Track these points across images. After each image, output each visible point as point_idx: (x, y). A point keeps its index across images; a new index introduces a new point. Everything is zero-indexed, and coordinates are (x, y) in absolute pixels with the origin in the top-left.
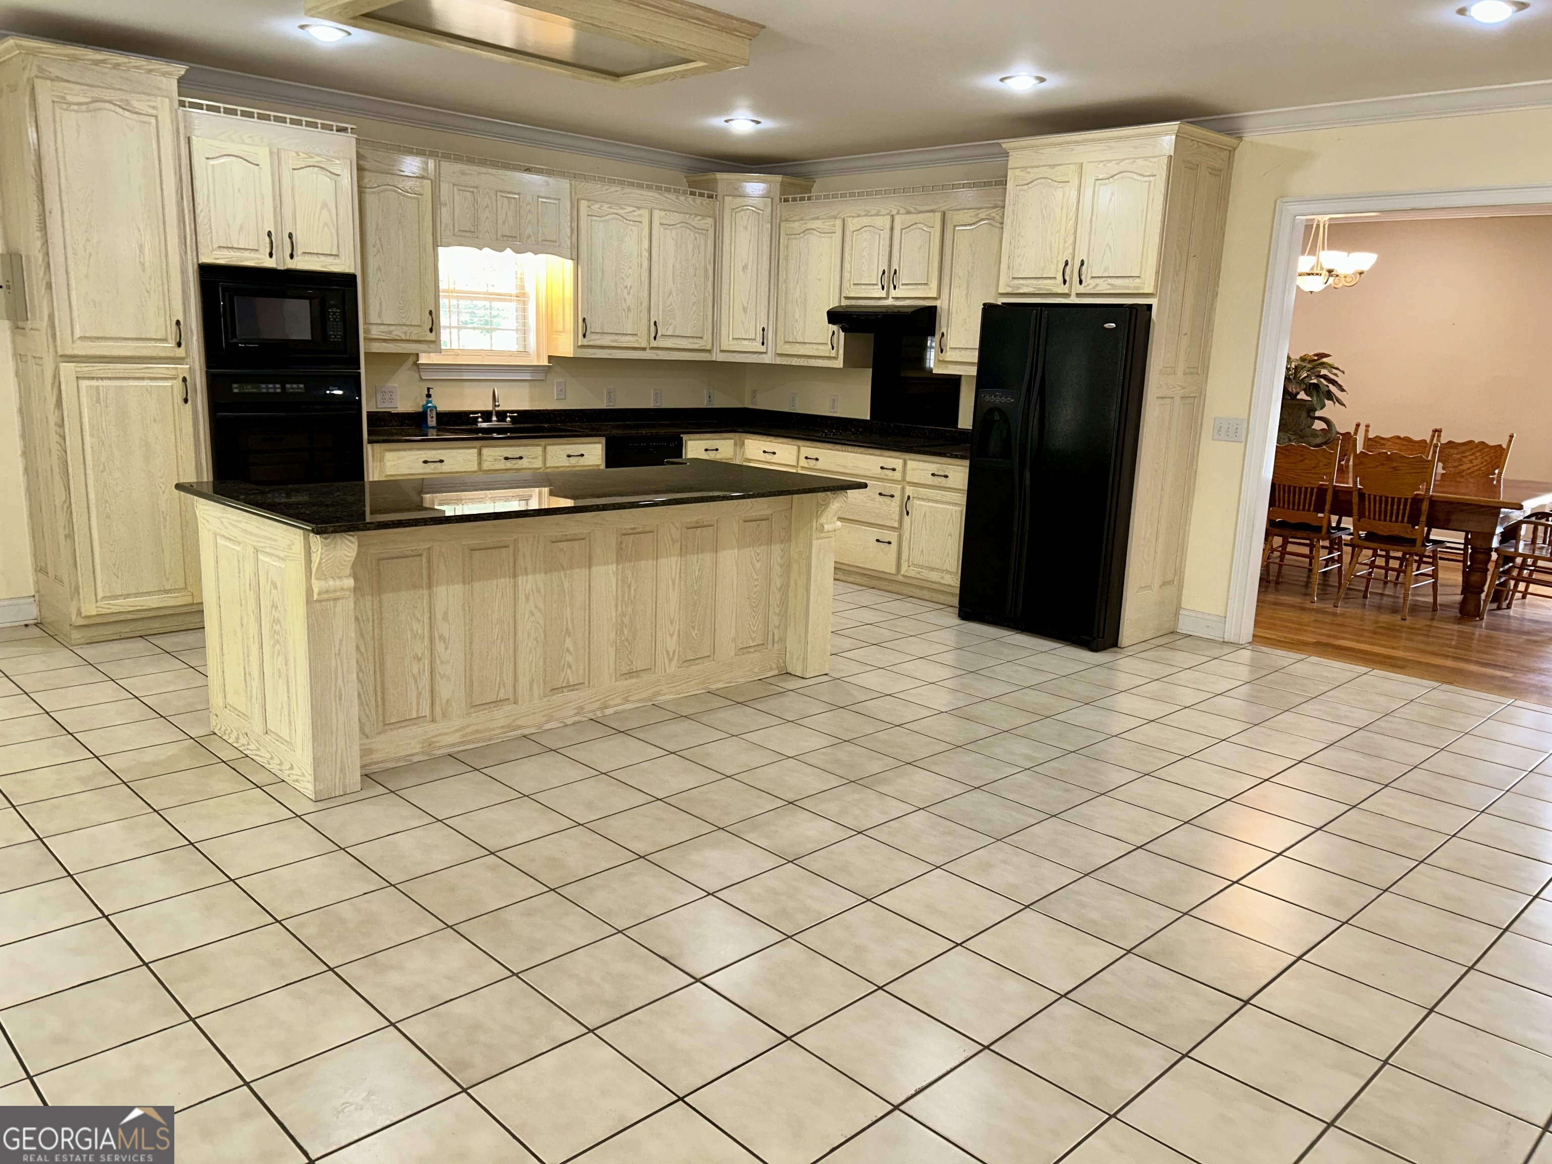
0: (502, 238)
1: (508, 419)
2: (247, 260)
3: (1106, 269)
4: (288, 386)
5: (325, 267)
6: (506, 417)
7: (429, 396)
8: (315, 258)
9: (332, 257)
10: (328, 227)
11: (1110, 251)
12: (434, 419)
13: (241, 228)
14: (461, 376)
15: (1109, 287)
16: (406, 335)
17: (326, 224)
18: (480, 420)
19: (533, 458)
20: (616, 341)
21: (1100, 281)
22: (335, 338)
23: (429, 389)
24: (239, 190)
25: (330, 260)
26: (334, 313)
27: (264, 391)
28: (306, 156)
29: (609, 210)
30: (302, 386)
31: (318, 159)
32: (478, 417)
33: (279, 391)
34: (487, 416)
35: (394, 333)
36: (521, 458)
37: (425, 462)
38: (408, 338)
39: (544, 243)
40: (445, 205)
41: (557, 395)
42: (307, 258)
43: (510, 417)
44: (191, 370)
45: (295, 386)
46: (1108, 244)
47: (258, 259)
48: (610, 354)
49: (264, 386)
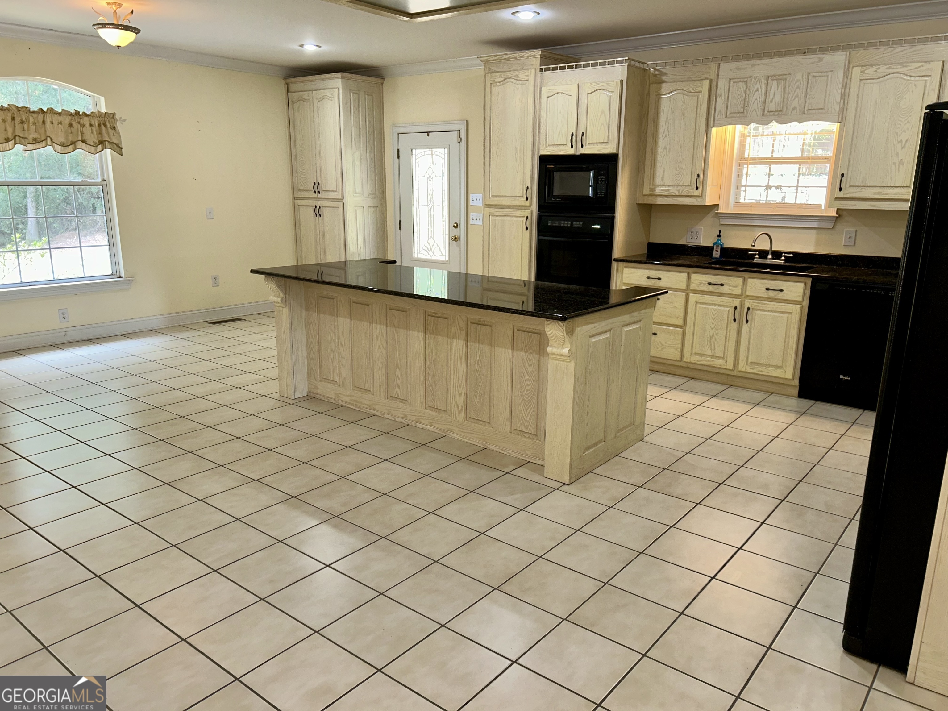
0: (768, 114)
1: (783, 258)
2: (560, 151)
4: (574, 223)
5: (598, 150)
7: (719, 236)
8: (596, 146)
9: (605, 144)
10: (604, 126)
12: (719, 253)
13: (559, 133)
16: (679, 193)
17: (602, 124)
18: (757, 256)
19: (733, 287)
20: (879, 193)
22: (601, 194)
23: (720, 231)
24: (560, 112)
25: (603, 146)
26: (601, 179)
27: (562, 225)
28: (595, 84)
30: (581, 223)
31: (602, 84)
32: (755, 255)
33: (569, 225)
34: (763, 254)
35: (671, 191)
36: (722, 285)
37: (648, 278)
38: (680, 194)
39: (811, 111)
40: (721, 95)
41: (844, 243)
42: (591, 146)
43: (785, 256)
44: (532, 212)
45: (578, 223)
47: (566, 150)
48: (872, 206)
49: (563, 222)
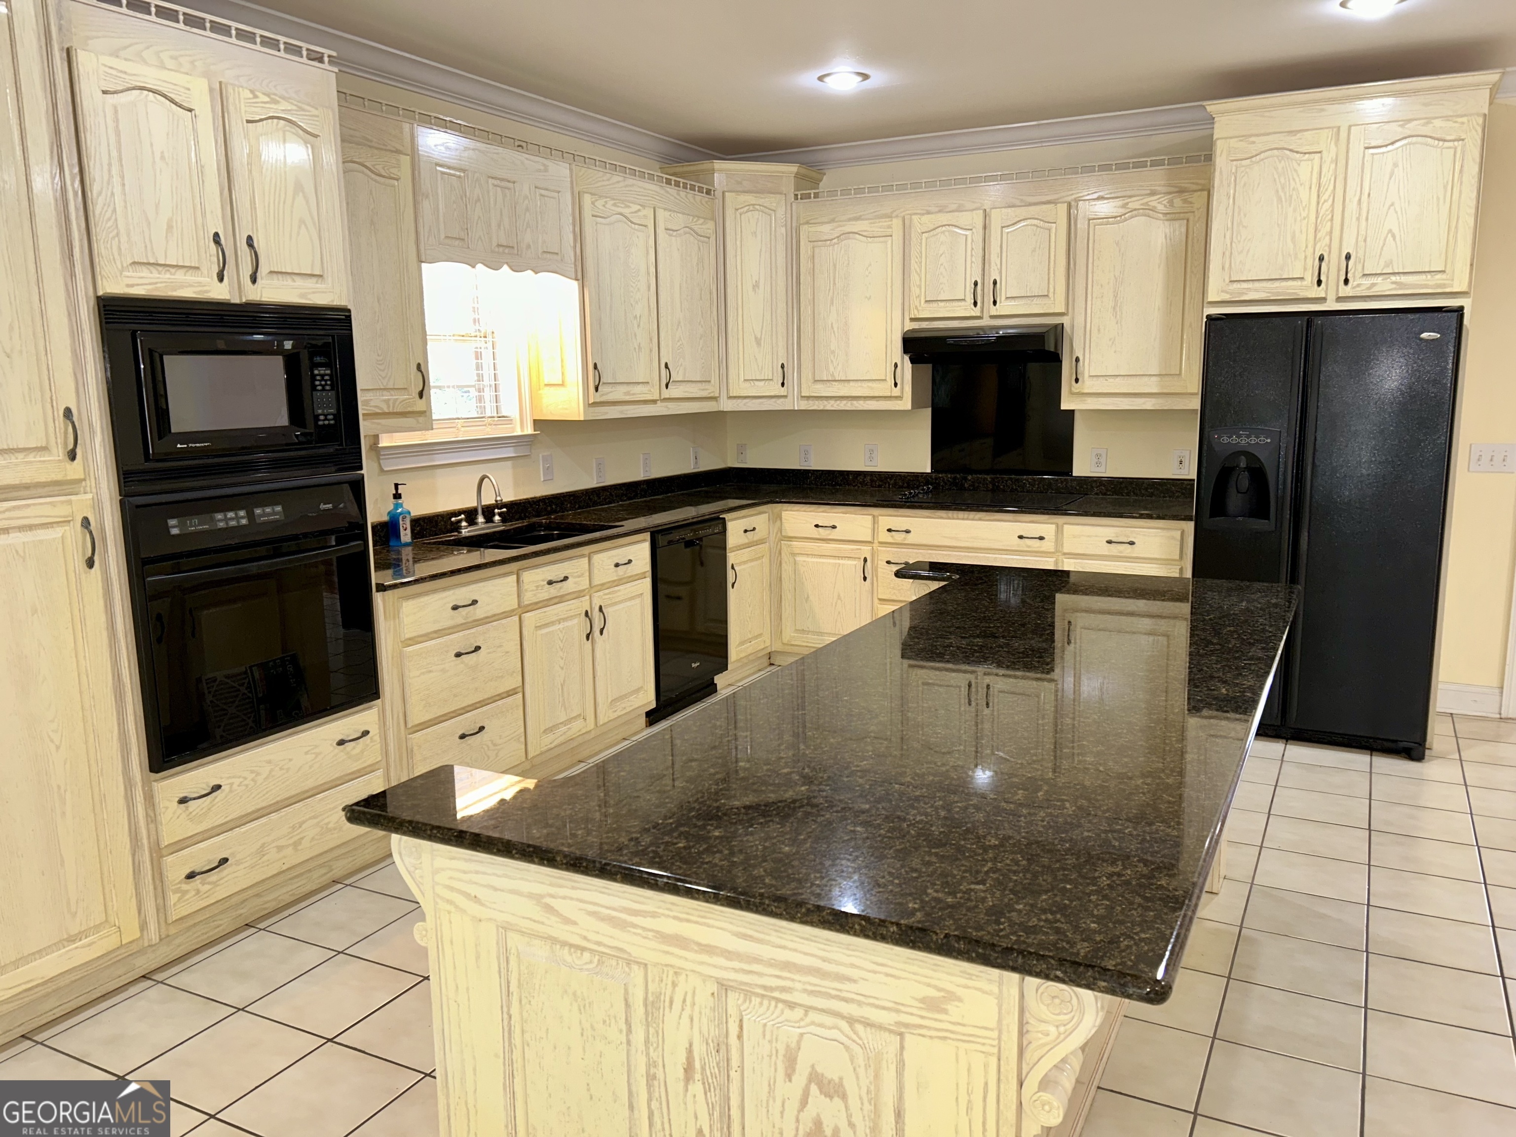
0: (497, 249)
1: (497, 518)
2: (182, 287)
3: (1389, 263)
4: (258, 511)
5: (302, 296)
6: (494, 515)
7: (397, 496)
8: (288, 281)
9: (314, 280)
10: (306, 225)
11: (1394, 239)
12: (409, 531)
13: (170, 227)
14: (434, 461)
15: (1394, 286)
16: (389, 407)
17: (302, 222)
18: (464, 524)
19: (579, 577)
20: (628, 393)
21: (1380, 280)
22: (326, 419)
23: (396, 486)
24: (163, 158)
25: (310, 283)
26: (322, 376)
27: (222, 525)
28: (267, 99)
29: (613, 208)
30: (279, 508)
31: (284, 105)
32: (460, 521)
33: (244, 522)
36: (566, 578)
37: (455, 608)
39: (545, 255)
40: (427, 197)
41: (544, 475)
42: (276, 281)
43: (500, 514)
44: (97, 505)
45: (268, 510)
46: (1390, 231)
47: (200, 284)
48: (622, 412)
49: (219, 516)
